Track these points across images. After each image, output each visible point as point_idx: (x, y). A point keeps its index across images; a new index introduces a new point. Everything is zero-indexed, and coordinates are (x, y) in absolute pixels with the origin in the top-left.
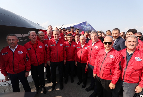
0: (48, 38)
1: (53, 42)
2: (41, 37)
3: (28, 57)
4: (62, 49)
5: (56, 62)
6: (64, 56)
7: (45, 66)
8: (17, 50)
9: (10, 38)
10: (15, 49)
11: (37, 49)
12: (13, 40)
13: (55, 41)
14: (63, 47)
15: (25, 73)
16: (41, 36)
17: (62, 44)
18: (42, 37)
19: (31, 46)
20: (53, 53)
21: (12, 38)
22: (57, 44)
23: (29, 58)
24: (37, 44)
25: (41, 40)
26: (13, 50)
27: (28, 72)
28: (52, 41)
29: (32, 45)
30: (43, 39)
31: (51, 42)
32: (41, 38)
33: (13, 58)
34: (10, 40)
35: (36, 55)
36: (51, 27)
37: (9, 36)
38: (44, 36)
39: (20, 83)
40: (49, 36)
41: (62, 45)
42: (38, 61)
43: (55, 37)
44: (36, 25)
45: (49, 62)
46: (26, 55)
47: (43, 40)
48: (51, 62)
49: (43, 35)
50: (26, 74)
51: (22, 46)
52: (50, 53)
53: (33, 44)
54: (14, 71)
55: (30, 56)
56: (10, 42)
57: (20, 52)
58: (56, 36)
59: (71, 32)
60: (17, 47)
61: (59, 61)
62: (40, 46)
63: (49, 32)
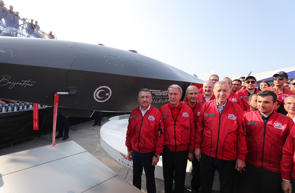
0: (204, 98)
1: (211, 107)
2: (190, 96)
3: (162, 129)
4: (235, 129)
5: (214, 156)
6: (237, 149)
7: (189, 157)
8: (148, 113)
9: (143, 95)
10: (146, 112)
11: (178, 118)
12: (147, 97)
13: (216, 107)
14: (238, 123)
15: (153, 157)
16: (192, 94)
17: (234, 116)
18: (193, 96)
19: (170, 111)
20: (209, 132)
21: (146, 95)
22: (220, 115)
23: (163, 131)
24: (180, 109)
25: (191, 102)
26: (143, 113)
27: (157, 157)
28: (210, 105)
29: (171, 109)
30: (195, 101)
31: (208, 108)
32: (191, 98)
33: (141, 125)
34: (143, 97)
35: (175, 129)
36: (215, 79)
37: (142, 92)
38: (197, 96)
39: (144, 172)
40: (206, 95)
41: (234, 118)
42: (177, 143)
43: (218, 97)
44: (187, 77)
45: (198, 152)
46: (160, 124)
47: (194, 103)
48: (202, 153)
49: (196, 93)
50: (154, 159)
51: (156, 108)
52: (202, 131)
53: (173, 108)
54: (138, 147)
55: (165, 128)
56: (142, 100)
57: (152, 118)
58: (221, 93)
59: (275, 87)
60: (148, 109)
61: (221, 158)
62: (185, 115)
63: (206, 87)
